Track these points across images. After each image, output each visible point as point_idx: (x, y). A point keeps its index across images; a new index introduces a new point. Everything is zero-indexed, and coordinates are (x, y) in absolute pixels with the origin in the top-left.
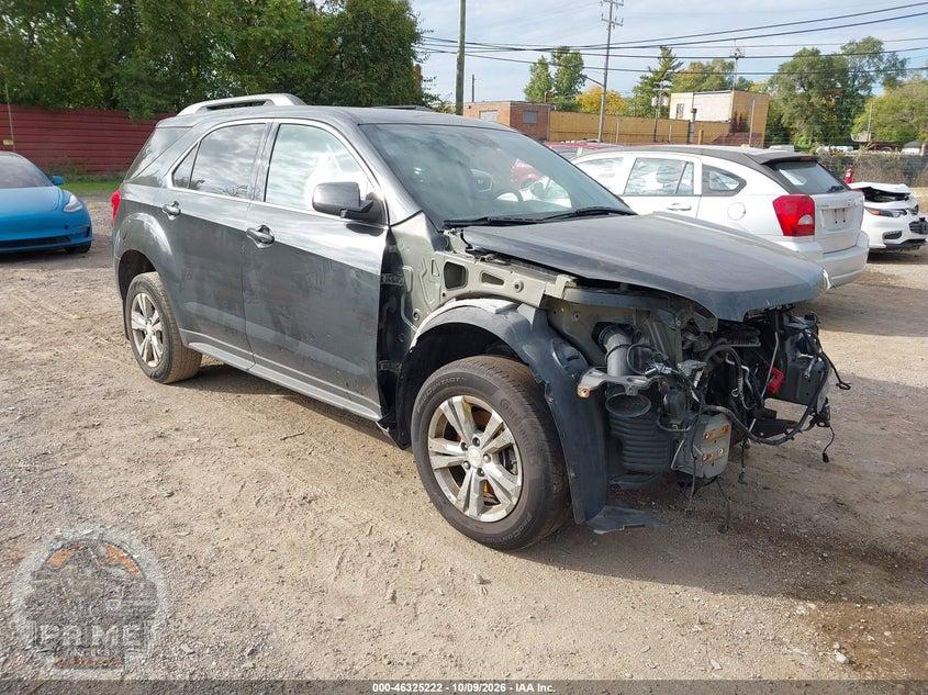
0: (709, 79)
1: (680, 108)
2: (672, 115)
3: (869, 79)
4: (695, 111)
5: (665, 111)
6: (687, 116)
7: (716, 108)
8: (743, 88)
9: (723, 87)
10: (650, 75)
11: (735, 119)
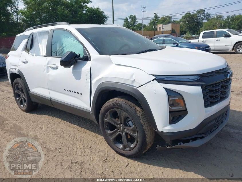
0: (166, 20)
1: (160, 28)
2: (158, 30)
3: (202, 19)
4: (163, 29)
5: (156, 29)
6: (162, 30)
7: (168, 27)
8: (174, 22)
9: (169, 22)
10: (152, 20)
11: (172, 30)
